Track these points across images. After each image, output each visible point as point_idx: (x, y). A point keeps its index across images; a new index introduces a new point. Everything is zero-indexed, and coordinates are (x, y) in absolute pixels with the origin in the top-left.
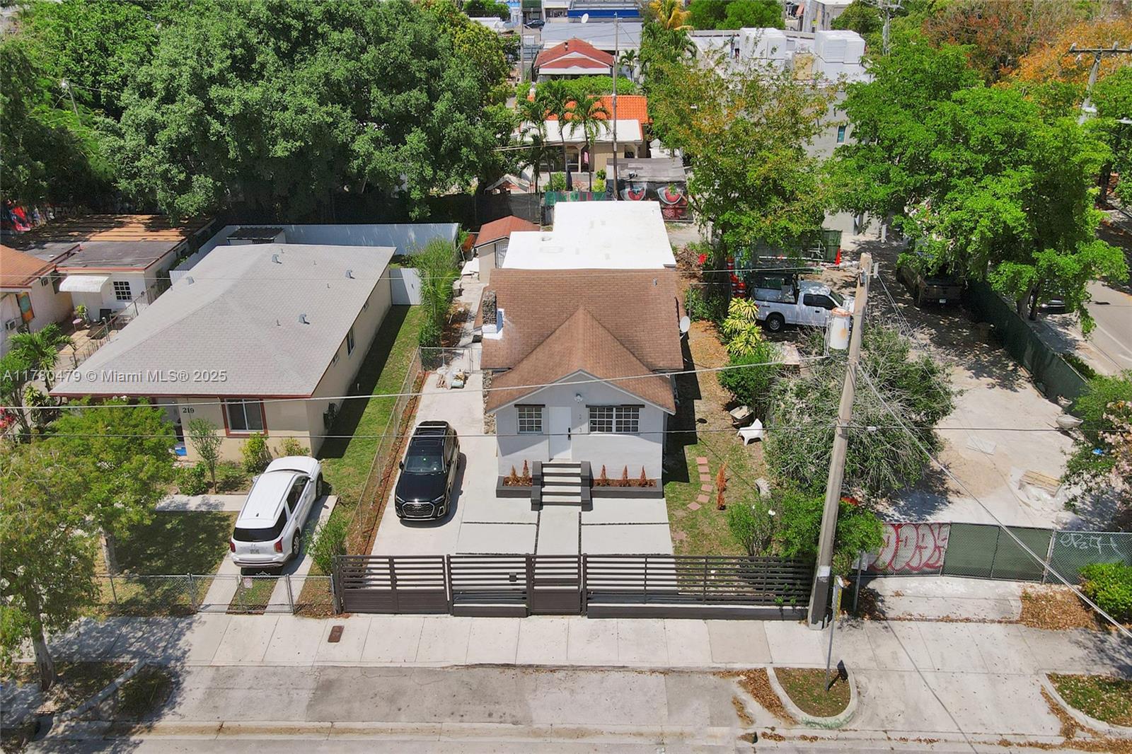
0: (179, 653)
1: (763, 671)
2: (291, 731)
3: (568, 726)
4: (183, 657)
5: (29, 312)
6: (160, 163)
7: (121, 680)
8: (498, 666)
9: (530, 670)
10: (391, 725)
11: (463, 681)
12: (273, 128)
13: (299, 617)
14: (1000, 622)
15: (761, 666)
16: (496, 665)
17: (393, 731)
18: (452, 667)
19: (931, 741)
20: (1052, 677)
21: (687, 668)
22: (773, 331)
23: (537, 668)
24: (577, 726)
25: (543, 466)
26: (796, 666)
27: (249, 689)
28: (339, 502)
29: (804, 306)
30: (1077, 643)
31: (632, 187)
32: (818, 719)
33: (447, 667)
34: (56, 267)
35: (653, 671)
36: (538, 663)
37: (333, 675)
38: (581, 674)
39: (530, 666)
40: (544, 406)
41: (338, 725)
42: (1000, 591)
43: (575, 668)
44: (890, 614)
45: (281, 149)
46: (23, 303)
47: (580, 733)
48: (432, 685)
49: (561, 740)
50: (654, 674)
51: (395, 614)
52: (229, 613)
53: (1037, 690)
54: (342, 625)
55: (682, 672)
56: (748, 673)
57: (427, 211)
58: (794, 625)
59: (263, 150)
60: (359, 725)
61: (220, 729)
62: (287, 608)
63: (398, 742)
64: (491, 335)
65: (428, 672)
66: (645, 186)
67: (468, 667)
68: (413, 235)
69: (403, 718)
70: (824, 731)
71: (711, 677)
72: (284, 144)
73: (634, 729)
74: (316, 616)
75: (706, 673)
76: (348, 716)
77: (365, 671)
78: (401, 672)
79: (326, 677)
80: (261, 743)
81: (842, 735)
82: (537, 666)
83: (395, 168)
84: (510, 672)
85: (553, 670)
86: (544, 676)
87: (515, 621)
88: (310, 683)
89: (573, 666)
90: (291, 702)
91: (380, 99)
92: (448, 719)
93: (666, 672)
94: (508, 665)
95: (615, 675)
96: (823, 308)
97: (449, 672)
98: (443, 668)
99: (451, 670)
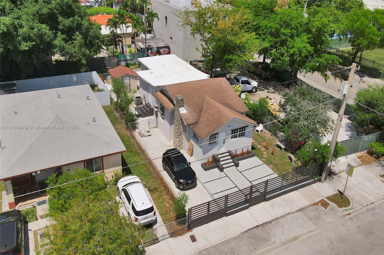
1: (323, 200)
3: (290, 238)
8: (254, 227)
9: (264, 225)
11: (249, 237)
13: (174, 238)
14: (359, 166)
15: (322, 198)
18: (241, 234)
19: (372, 203)
20: (381, 176)
21: (305, 206)
24: (293, 237)
25: (217, 155)
26: (330, 195)
28: (148, 190)
29: (242, 85)
30: (377, 165)
31: (151, 50)
32: (347, 208)
33: (240, 234)
35: (297, 211)
36: (266, 222)
38: (279, 220)
39: (264, 223)
40: (218, 133)
42: (352, 157)
43: (276, 219)
44: (337, 172)
45: (24, 46)
47: (296, 238)
48: (241, 242)
49: (293, 243)
50: (297, 212)
52: (146, 247)
53: (380, 181)
54: (192, 234)
55: (304, 208)
56: (320, 202)
58: (318, 183)
62: (169, 236)
64: (182, 111)
65: (235, 238)
66: (156, 49)
67: (246, 231)
70: (350, 211)
71: (312, 207)
72: (25, 44)
73: (307, 230)
74: (180, 235)
75: (310, 206)
77: (214, 247)
78: (227, 242)
81: (354, 210)
84: (260, 228)
85: (270, 222)
86: (269, 225)
87: (246, 211)
93: (300, 210)
95: (288, 217)
96: (247, 84)
97: (241, 236)
98: (238, 235)
99: (241, 235)
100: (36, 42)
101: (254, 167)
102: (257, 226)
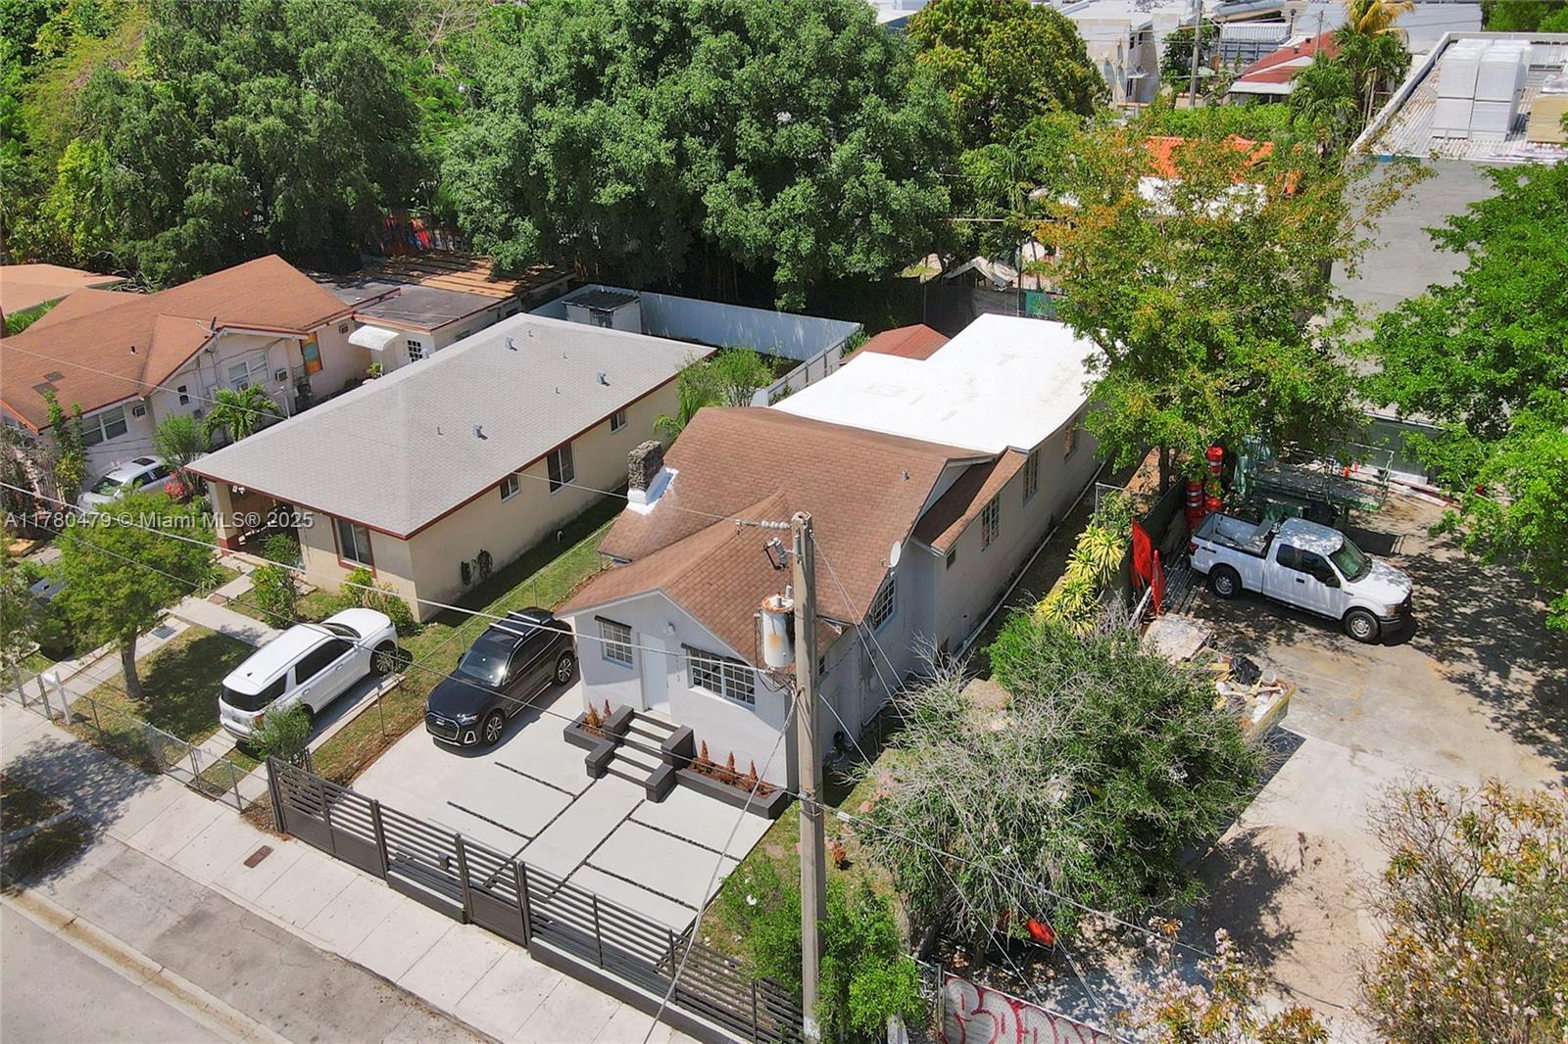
0: (111, 816)
2: (121, 958)
4: (111, 822)
5: (315, 363)
6: (482, 199)
7: (40, 825)
9: (408, 1001)
10: (211, 999)
11: (327, 979)
12: (605, 164)
13: (243, 820)
16: (378, 976)
17: (206, 1008)
18: (332, 955)
22: (1219, 595)
23: (418, 1002)
25: (632, 715)
27: (131, 888)
28: (400, 686)
29: (1278, 565)
33: (326, 953)
34: (354, 312)
36: (424, 995)
37: (214, 907)
38: (460, 1033)
39: (410, 994)
40: (630, 628)
41: (168, 974)
43: (460, 1024)
45: (608, 194)
46: (308, 351)
48: (292, 968)
51: (334, 856)
52: (188, 786)
54: (273, 847)
57: (801, 301)
59: (587, 192)
60: (182, 983)
61: (69, 925)
63: (197, 1025)
64: (638, 505)
65: (305, 949)
67: (348, 962)
68: (801, 332)
69: (229, 997)
74: (259, 824)
76: (181, 970)
77: (247, 916)
78: (277, 935)
79: (207, 907)
80: (85, 960)
82: (418, 998)
83: (755, 235)
84: (387, 992)
85: (435, 1013)
86: (417, 1015)
87: (448, 923)
88: (186, 908)
89: (456, 1018)
90: (152, 921)
91: (749, 134)
92: (269, 1022)
94: (388, 980)
96: (1311, 576)
97: (324, 960)
98: (323, 951)
99: (328, 958)
100: (638, 188)
101: (690, 842)
102: (387, 981)
